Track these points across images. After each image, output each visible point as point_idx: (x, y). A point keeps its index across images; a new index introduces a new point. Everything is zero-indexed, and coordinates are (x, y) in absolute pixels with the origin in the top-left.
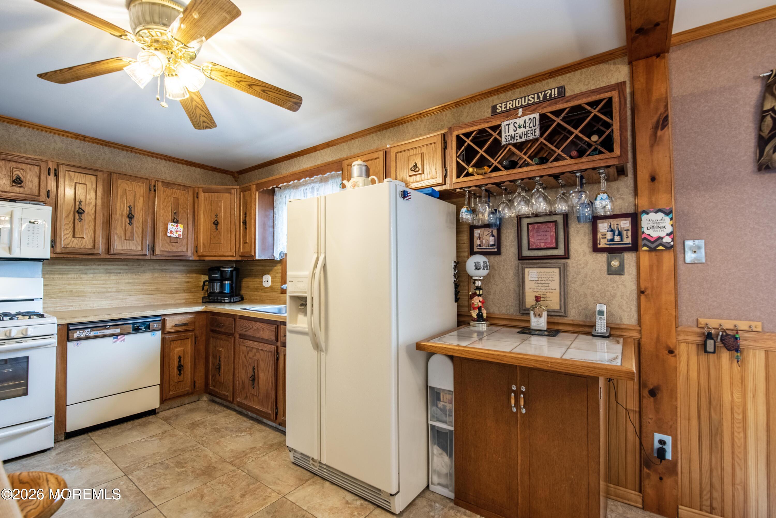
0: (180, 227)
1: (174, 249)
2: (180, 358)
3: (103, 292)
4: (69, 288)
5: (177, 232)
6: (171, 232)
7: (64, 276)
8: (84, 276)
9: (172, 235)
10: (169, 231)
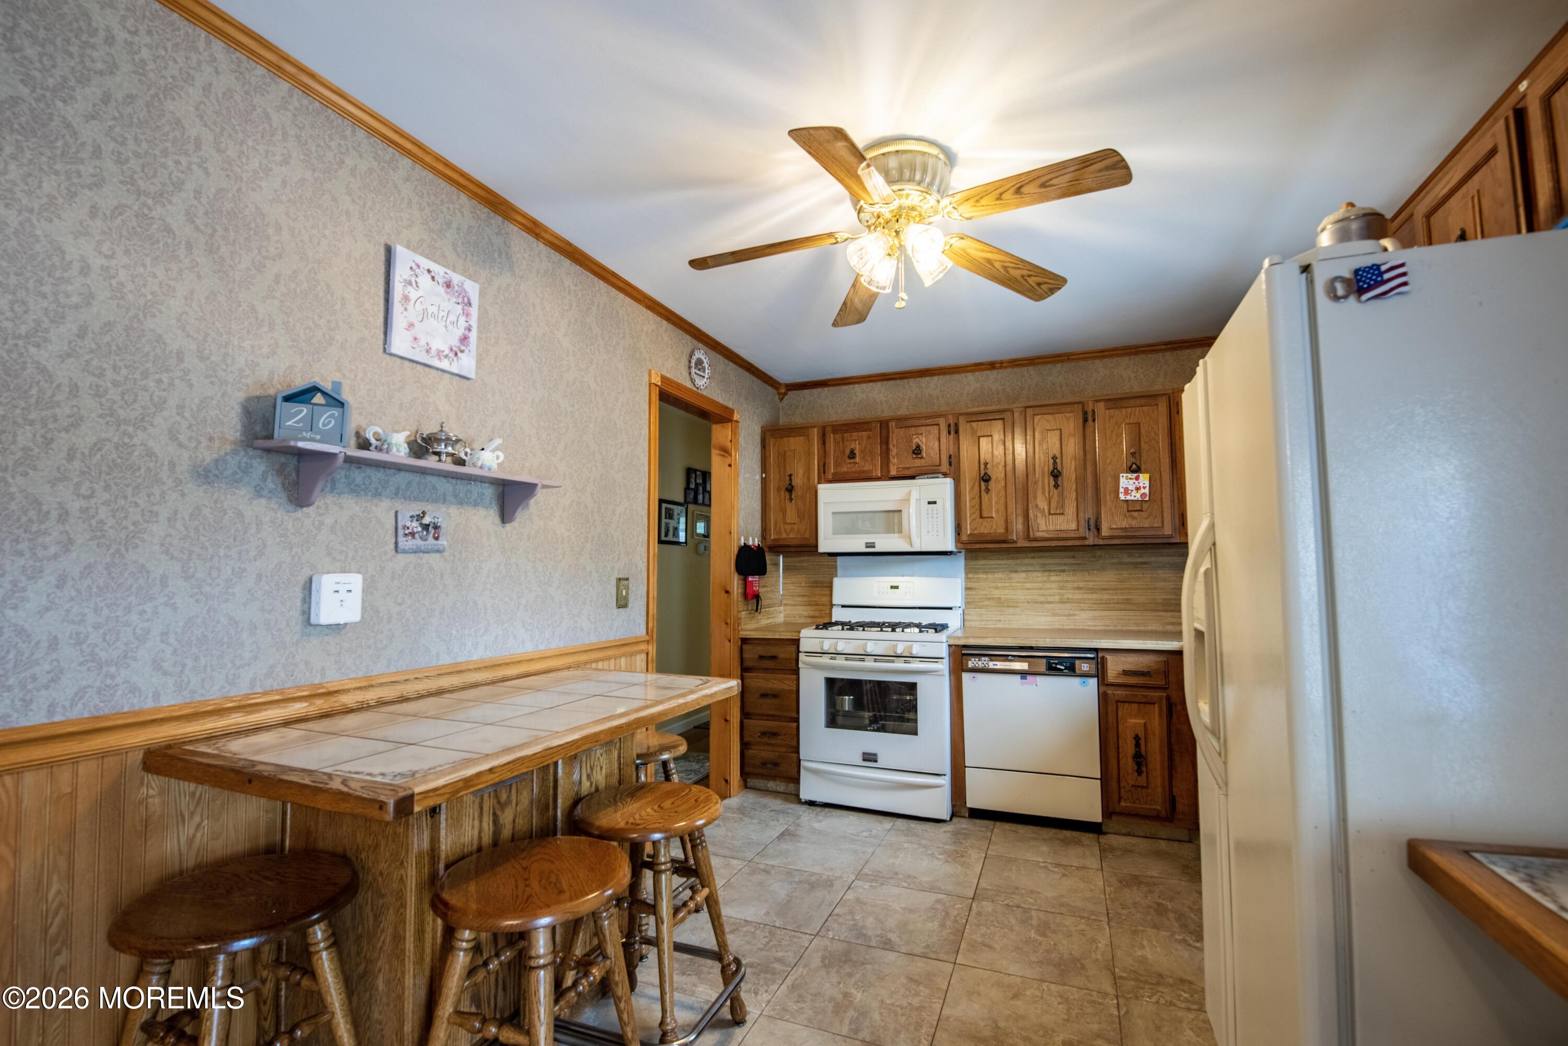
0: (1144, 479)
1: (1134, 523)
2: (1137, 738)
3: (1042, 603)
4: (996, 593)
5: (1138, 489)
6: (1127, 491)
7: (990, 576)
8: (1014, 575)
9: (1129, 498)
10: (1122, 490)
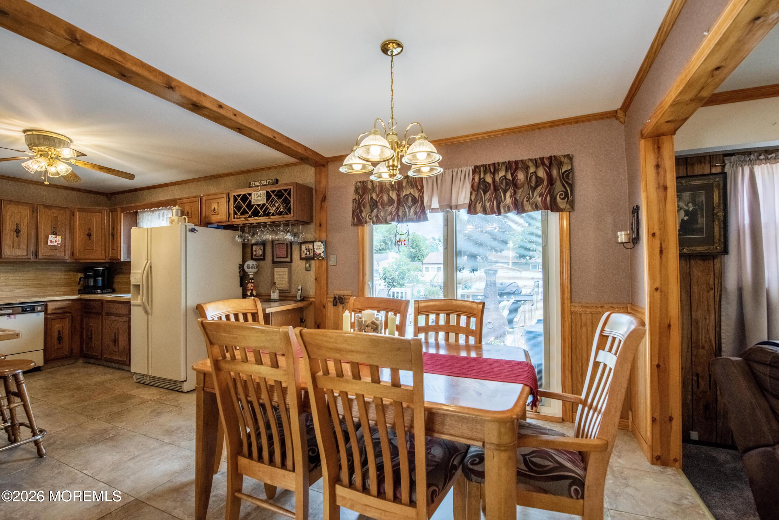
0: (59, 238)
1: (53, 254)
2: (59, 331)
5: (56, 241)
6: (51, 242)
9: (52, 244)
10: (49, 241)
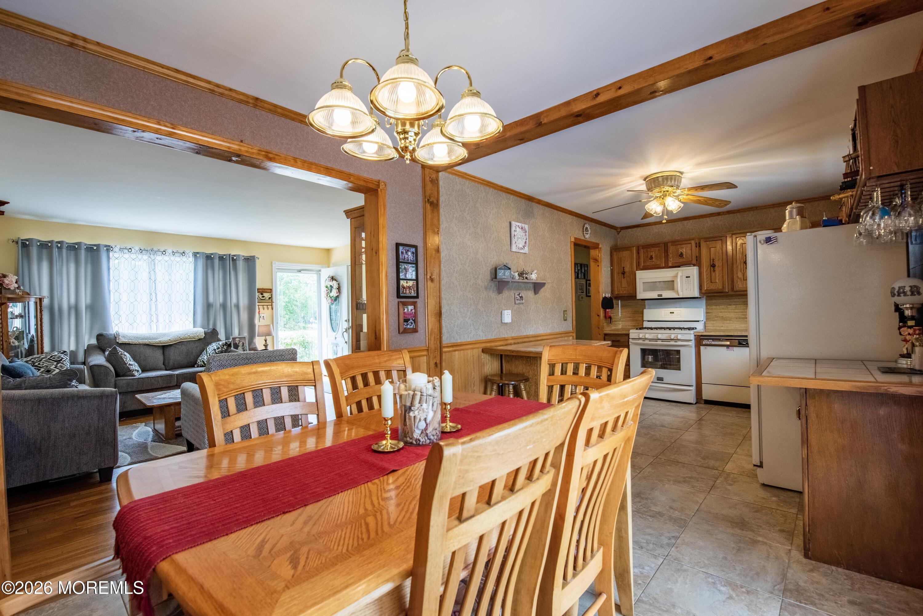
4: (721, 314)
7: (718, 307)
8: (729, 306)
